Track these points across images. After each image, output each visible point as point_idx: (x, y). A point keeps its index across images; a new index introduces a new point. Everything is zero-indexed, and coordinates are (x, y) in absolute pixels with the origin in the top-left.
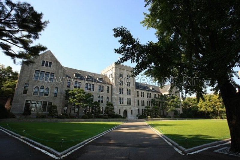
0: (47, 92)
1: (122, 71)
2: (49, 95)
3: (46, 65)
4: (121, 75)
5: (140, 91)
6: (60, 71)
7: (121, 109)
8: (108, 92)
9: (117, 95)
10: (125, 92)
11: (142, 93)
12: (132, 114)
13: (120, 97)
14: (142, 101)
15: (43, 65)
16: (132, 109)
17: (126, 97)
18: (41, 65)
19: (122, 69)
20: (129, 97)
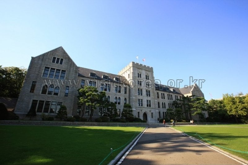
0: (56, 91)
1: (140, 71)
2: (59, 94)
3: (57, 62)
4: (139, 75)
5: (160, 93)
6: (72, 69)
7: (140, 112)
8: (126, 93)
9: (136, 96)
10: (144, 93)
11: (163, 94)
12: (152, 117)
13: (139, 98)
14: (163, 103)
15: (54, 61)
16: (152, 111)
17: (145, 98)
18: (52, 61)
19: (140, 69)
20: (149, 98)
